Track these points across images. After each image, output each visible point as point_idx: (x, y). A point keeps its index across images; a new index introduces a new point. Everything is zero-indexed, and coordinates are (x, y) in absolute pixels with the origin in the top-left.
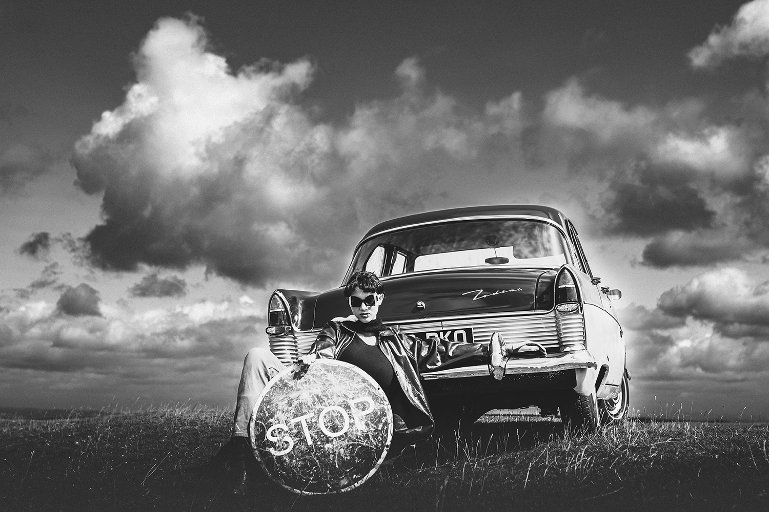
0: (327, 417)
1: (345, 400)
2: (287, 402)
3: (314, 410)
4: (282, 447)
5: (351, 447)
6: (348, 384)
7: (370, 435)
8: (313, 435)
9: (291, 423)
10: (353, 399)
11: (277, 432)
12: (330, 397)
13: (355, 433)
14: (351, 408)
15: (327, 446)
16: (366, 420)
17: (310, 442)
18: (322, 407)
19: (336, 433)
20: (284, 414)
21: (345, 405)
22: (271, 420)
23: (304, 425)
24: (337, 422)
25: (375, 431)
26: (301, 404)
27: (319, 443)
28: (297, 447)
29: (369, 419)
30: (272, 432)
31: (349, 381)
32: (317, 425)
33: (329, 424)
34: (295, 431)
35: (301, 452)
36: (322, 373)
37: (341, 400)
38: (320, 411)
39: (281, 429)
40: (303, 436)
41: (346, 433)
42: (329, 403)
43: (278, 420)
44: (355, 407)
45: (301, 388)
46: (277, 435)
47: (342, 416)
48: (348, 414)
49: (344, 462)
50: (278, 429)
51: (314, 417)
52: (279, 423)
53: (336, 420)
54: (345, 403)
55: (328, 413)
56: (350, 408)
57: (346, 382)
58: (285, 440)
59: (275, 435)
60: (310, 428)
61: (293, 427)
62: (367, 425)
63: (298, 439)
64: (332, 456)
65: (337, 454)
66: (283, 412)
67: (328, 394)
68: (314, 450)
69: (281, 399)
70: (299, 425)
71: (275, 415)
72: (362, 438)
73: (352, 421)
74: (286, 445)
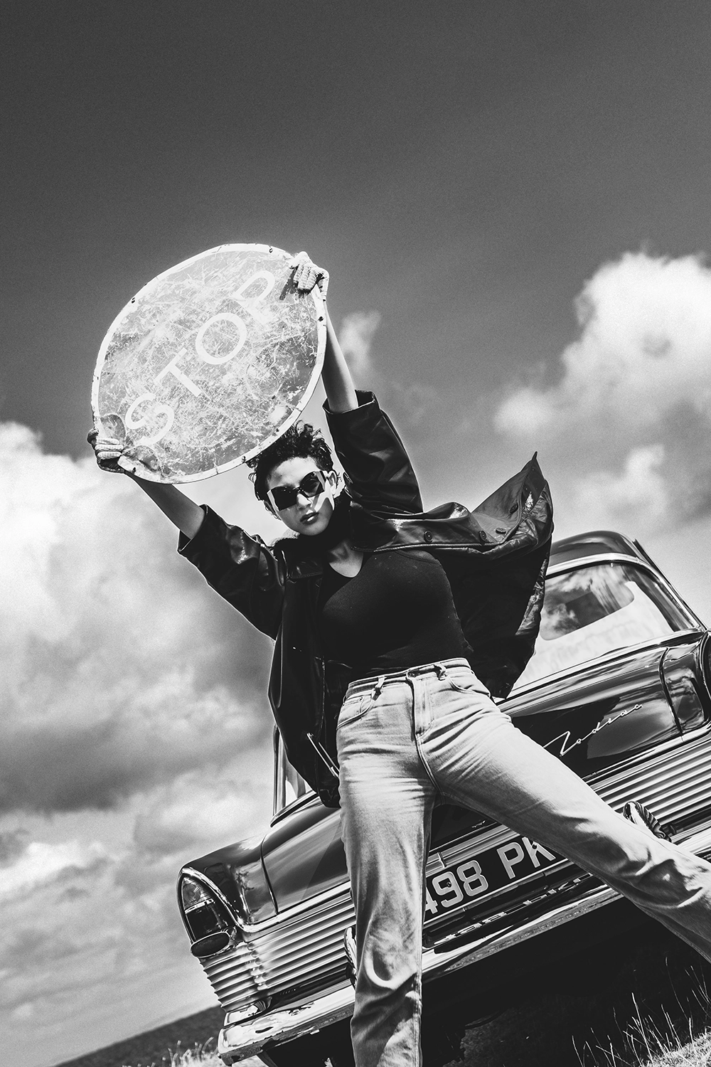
0: (207, 340)
1: (225, 298)
2: (136, 360)
3: (183, 344)
4: (156, 426)
5: (264, 356)
6: (220, 275)
7: (286, 321)
8: (198, 378)
9: (156, 384)
10: (236, 289)
11: (139, 411)
12: (200, 311)
13: (261, 333)
14: (239, 303)
15: (227, 380)
16: (269, 305)
17: (197, 391)
18: (193, 332)
19: (231, 353)
20: (139, 379)
21: (227, 305)
22: (123, 401)
23: (177, 372)
24: (226, 336)
25: (291, 310)
26: (159, 350)
27: (211, 383)
28: (180, 411)
29: (274, 299)
30: (133, 416)
31: (220, 271)
32: (198, 360)
33: (215, 348)
34: (167, 391)
35: (190, 414)
36: (173, 287)
37: (218, 303)
38: (192, 339)
39: (144, 402)
40: (182, 391)
41: (247, 343)
42: (201, 320)
43: (134, 393)
44: (244, 299)
45: (151, 327)
46: (143, 414)
47: (230, 324)
48: (239, 313)
49: (262, 386)
50: (140, 406)
51: (187, 353)
52: (137, 396)
53: (224, 334)
54: (227, 302)
55: (207, 333)
56: (237, 305)
57: (215, 275)
58: (157, 414)
59: (139, 417)
60: (187, 373)
61: (162, 388)
62: (274, 309)
63: (177, 398)
64: (239, 389)
65: (246, 380)
66: (138, 376)
67: (195, 308)
68: (209, 397)
69: (126, 362)
70: (169, 380)
71: (127, 390)
72: (275, 333)
73: (249, 320)
74: (162, 420)
